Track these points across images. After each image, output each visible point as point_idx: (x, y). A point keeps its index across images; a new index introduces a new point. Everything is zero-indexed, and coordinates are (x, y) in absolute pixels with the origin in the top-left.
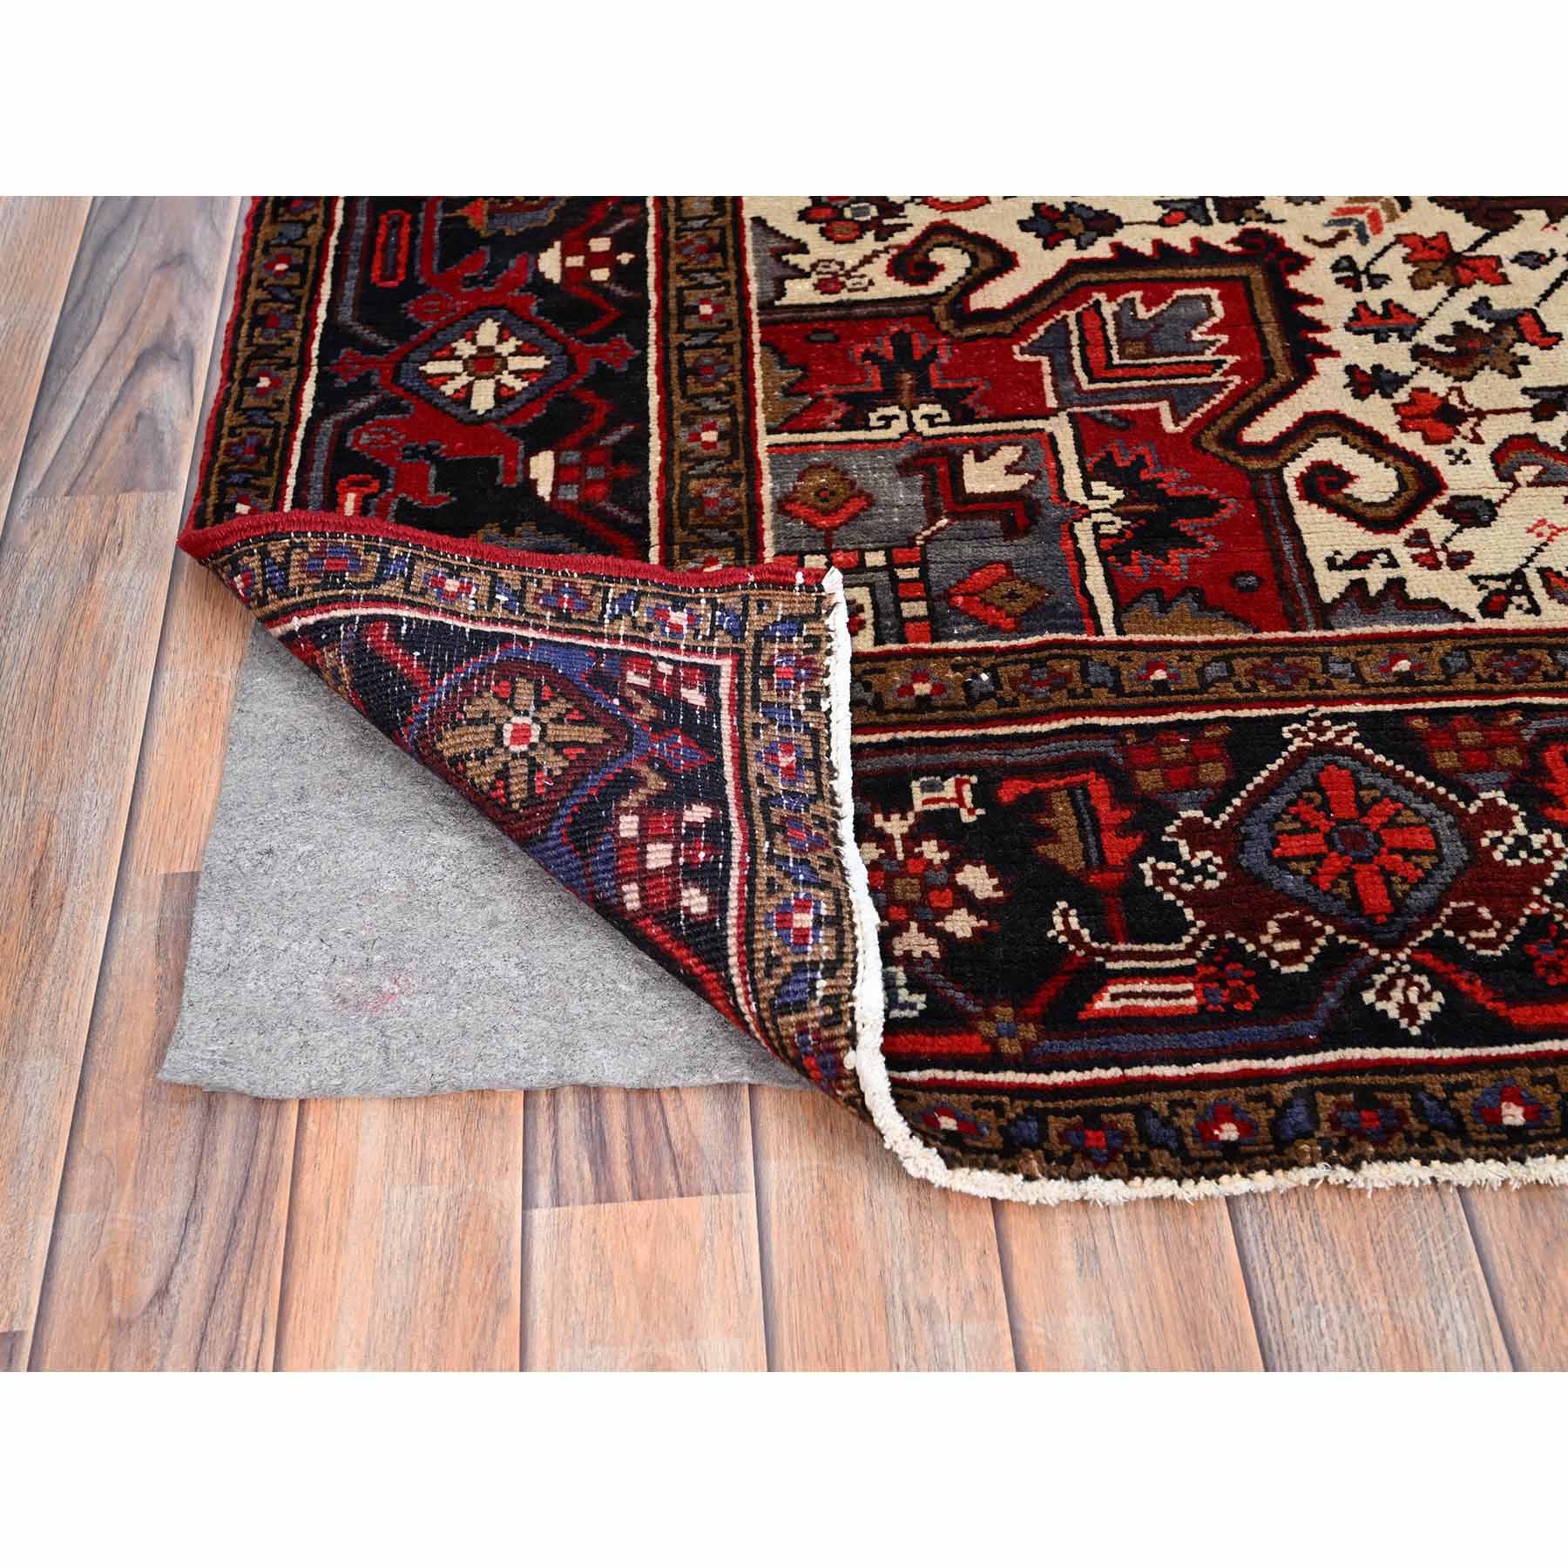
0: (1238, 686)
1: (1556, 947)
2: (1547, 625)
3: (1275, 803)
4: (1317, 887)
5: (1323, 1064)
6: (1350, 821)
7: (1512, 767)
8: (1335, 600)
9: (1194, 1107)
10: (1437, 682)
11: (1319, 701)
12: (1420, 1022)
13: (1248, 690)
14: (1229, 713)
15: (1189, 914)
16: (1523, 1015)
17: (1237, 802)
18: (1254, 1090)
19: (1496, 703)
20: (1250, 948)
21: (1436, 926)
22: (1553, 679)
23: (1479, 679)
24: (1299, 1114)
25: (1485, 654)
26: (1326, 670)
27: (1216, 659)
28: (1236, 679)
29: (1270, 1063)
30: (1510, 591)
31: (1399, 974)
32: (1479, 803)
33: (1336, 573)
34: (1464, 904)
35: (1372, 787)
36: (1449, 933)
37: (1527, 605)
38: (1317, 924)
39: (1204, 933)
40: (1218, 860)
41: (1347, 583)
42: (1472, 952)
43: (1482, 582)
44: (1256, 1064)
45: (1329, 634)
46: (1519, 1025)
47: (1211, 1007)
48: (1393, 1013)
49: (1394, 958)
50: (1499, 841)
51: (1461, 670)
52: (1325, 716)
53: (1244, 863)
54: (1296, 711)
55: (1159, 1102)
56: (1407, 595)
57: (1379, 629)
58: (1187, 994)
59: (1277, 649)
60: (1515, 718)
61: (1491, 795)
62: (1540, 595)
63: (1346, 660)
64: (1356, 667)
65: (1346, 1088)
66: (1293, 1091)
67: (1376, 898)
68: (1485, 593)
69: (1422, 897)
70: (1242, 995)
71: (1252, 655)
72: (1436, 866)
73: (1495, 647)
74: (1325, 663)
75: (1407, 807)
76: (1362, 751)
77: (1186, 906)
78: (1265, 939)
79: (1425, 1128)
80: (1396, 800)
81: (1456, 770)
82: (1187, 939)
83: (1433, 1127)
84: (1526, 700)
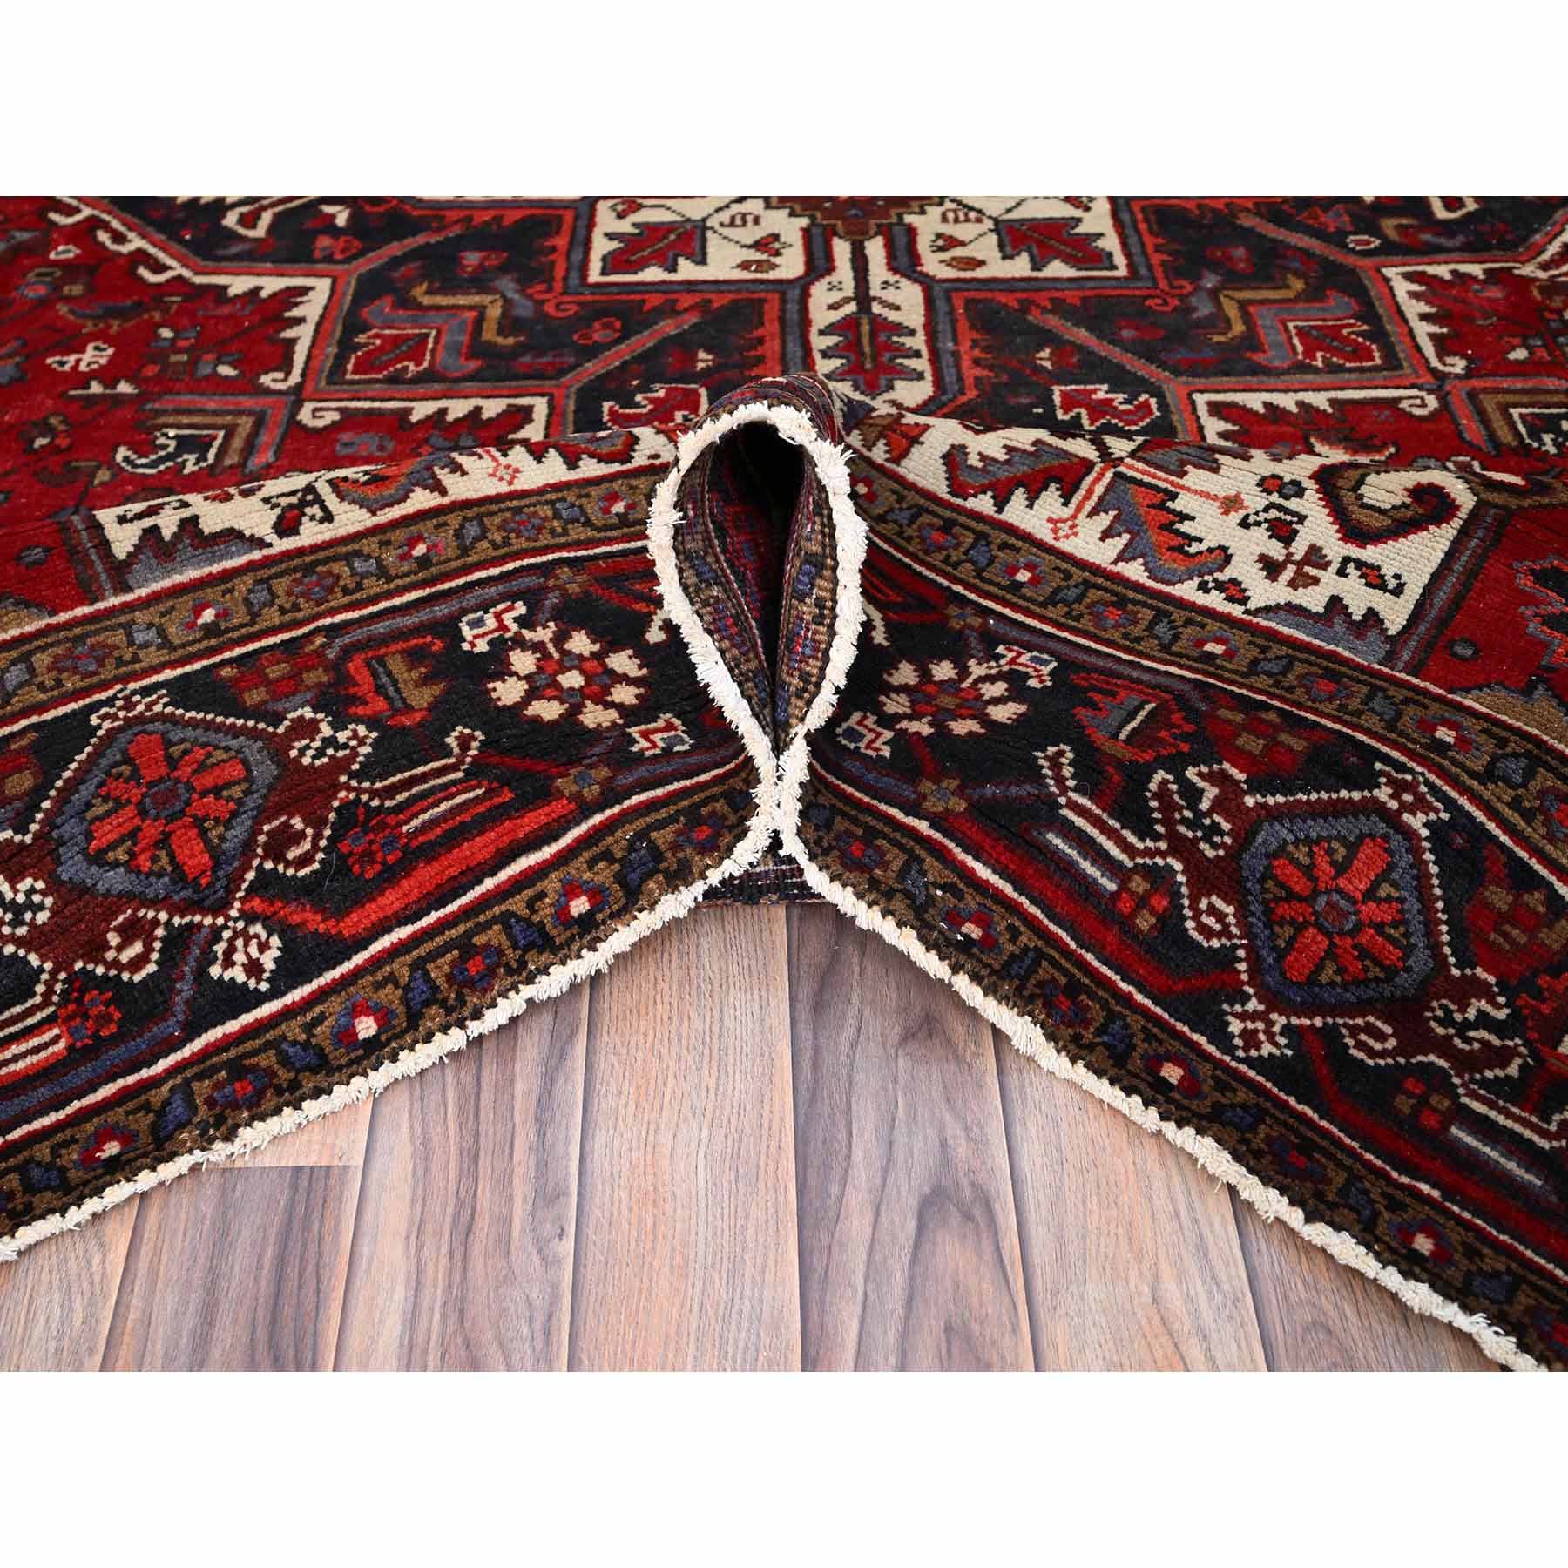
0: (42, 687)
1: (366, 833)
2: (342, 532)
3: (86, 790)
4: (139, 873)
5: (193, 1054)
6: (161, 780)
7: (320, 684)
8: (129, 555)
9: (77, 1141)
10: (242, 626)
11: (125, 680)
12: (266, 975)
13: (52, 689)
14: (35, 719)
15: (34, 959)
16: (353, 923)
17: (46, 805)
18: (131, 1105)
19: (300, 632)
20: (100, 970)
21: (256, 863)
22: (353, 592)
23: (283, 611)
24: (178, 1106)
25: (286, 581)
26: (131, 643)
27: (14, 663)
28: (40, 679)
29: (145, 1073)
30: (303, 504)
31: (236, 935)
32: (287, 723)
33: (127, 526)
34: (276, 823)
35: (183, 741)
36: (269, 865)
37: (319, 514)
38: (151, 914)
39: (54, 973)
40: (40, 885)
41: (139, 533)
42: (294, 876)
43: (274, 501)
44: (131, 1079)
45: (129, 597)
46: (352, 936)
47: (78, 1044)
48: (241, 977)
49: (228, 918)
50: (308, 747)
51: (265, 605)
52: (134, 693)
53: (65, 877)
54: (103, 696)
55: (43, 1152)
56: (201, 531)
57: (178, 578)
58: (55, 1040)
59: (77, 631)
60: (320, 640)
61: (299, 712)
62: (331, 501)
63: (150, 625)
64: (162, 632)
65: (216, 1069)
66: (171, 1090)
67: (195, 858)
68: (278, 511)
69: (238, 832)
70: (106, 1019)
71: (51, 645)
72: (247, 792)
73: (295, 570)
74: (129, 635)
75: (217, 747)
76: (173, 714)
77: (28, 952)
78: (110, 955)
79: (292, 1075)
80: (205, 745)
81: (265, 702)
82: (40, 989)
83: (298, 1071)
84: (328, 621)
